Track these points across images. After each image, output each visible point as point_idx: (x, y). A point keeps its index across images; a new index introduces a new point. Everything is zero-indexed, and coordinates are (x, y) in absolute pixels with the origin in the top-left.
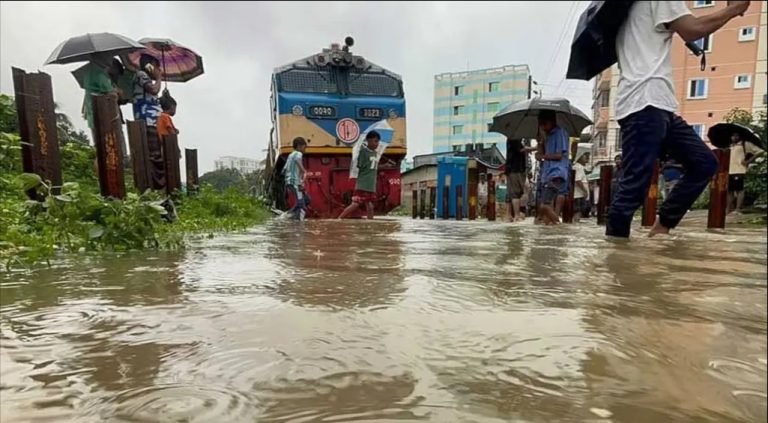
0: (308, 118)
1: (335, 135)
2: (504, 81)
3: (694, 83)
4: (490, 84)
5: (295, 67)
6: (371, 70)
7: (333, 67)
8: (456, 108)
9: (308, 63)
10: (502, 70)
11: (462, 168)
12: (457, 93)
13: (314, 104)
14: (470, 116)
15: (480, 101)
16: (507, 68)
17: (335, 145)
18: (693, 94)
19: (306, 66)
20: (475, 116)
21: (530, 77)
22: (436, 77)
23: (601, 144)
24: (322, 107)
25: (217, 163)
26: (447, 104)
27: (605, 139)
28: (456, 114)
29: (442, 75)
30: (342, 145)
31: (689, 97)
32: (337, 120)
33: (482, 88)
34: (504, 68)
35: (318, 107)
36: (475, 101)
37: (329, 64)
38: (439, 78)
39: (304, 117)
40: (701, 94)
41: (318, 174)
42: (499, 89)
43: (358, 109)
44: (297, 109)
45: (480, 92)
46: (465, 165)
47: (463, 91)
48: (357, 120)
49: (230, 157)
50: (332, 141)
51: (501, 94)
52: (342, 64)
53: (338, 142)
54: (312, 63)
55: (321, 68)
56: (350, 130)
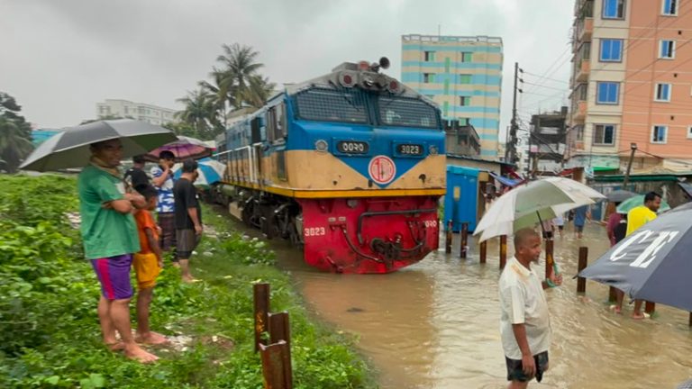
0: (335, 156)
1: (367, 175)
2: (478, 53)
3: (660, 86)
4: (463, 53)
5: (313, 87)
6: (405, 95)
7: (362, 90)
8: (426, 75)
9: (330, 82)
10: (475, 40)
11: (472, 180)
12: (427, 59)
13: (342, 138)
14: (442, 86)
15: (452, 70)
16: (480, 39)
17: (367, 187)
18: (659, 97)
19: (329, 87)
20: (447, 86)
21: (517, 64)
22: (403, 37)
23: (578, 136)
24: (353, 142)
25: (101, 109)
26: (416, 70)
27: (582, 131)
28: (426, 81)
29: (410, 36)
30: (375, 187)
31: (655, 99)
32: (370, 157)
33: (455, 57)
34: (477, 38)
35: (348, 143)
36: (447, 70)
37: (356, 86)
38: (408, 39)
39: (329, 154)
40: (665, 97)
41: (343, 219)
42: (472, 60)
43: (394, 146)
44: (322, 143)
45: (452, 61)
46: (476, 178)
47: (435, 58)
48: (393, 158)
49: (122, 101)
50: (362, 181)
51: (474, 66)
52: (375, 89)
53: (371, 183)
54: (335, 82)
55: (347, 90)
56: (384, 170)
